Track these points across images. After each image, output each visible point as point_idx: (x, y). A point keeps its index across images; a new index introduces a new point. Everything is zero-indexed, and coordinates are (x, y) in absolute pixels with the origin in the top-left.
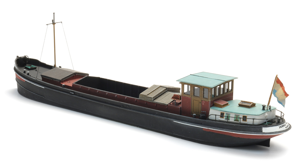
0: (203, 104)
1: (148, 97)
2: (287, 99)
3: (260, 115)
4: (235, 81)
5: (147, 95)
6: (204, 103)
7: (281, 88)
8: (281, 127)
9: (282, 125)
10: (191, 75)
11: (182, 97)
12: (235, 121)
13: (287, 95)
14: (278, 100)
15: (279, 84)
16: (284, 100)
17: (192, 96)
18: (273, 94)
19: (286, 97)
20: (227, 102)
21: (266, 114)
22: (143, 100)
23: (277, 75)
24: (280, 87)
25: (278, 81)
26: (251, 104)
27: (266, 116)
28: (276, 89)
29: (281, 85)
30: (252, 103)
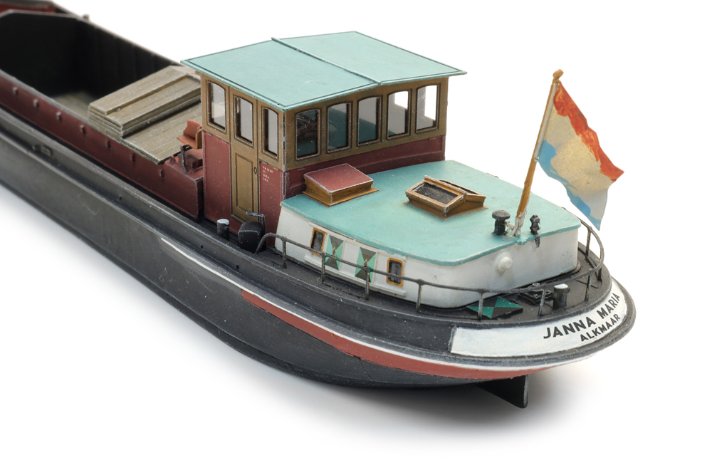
0: (266, 178)
1: (111, 121)
2: (615, 190)
3: (459, 263)
4: (452, 82)
5: (109, 113)
6: (268, 173)
7: (579, 138)
8: (557, 332)
9: (567, 322)
10: (273, 40)
11: (203, 133)
12: (357, 276)
13: (612, 172)
14: (570, 194)
15: (567, 119)
16: (602, 194)
17: (232, 137)
18: (538, 166)
19: (607, 179)
20: (369, 179)
21: (505, 259)
22: (98, 129)
23: (558, 75)
24: (573, 130)
25: (561, 103)
26: (455, 200)
27: (499, 266)
28: (551, 141)
29: (579, 122)
30: (460, 197)
